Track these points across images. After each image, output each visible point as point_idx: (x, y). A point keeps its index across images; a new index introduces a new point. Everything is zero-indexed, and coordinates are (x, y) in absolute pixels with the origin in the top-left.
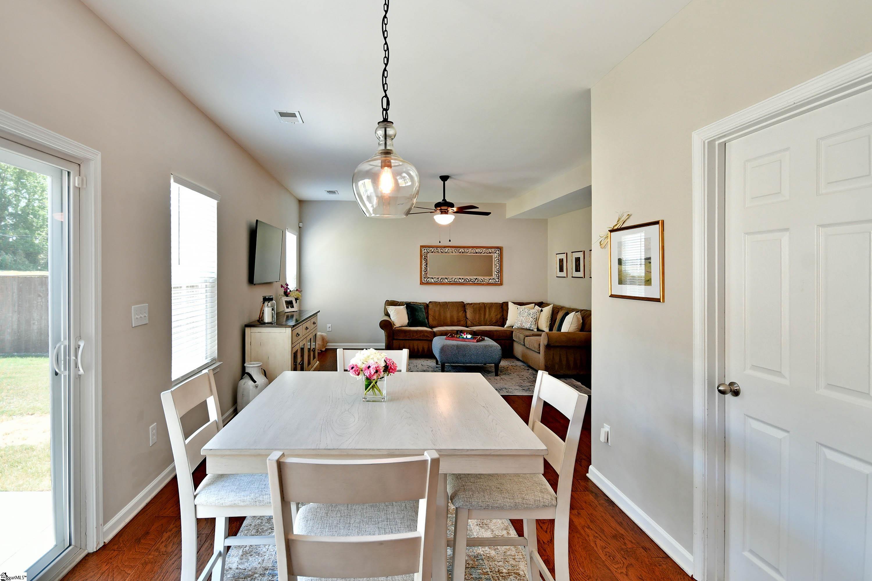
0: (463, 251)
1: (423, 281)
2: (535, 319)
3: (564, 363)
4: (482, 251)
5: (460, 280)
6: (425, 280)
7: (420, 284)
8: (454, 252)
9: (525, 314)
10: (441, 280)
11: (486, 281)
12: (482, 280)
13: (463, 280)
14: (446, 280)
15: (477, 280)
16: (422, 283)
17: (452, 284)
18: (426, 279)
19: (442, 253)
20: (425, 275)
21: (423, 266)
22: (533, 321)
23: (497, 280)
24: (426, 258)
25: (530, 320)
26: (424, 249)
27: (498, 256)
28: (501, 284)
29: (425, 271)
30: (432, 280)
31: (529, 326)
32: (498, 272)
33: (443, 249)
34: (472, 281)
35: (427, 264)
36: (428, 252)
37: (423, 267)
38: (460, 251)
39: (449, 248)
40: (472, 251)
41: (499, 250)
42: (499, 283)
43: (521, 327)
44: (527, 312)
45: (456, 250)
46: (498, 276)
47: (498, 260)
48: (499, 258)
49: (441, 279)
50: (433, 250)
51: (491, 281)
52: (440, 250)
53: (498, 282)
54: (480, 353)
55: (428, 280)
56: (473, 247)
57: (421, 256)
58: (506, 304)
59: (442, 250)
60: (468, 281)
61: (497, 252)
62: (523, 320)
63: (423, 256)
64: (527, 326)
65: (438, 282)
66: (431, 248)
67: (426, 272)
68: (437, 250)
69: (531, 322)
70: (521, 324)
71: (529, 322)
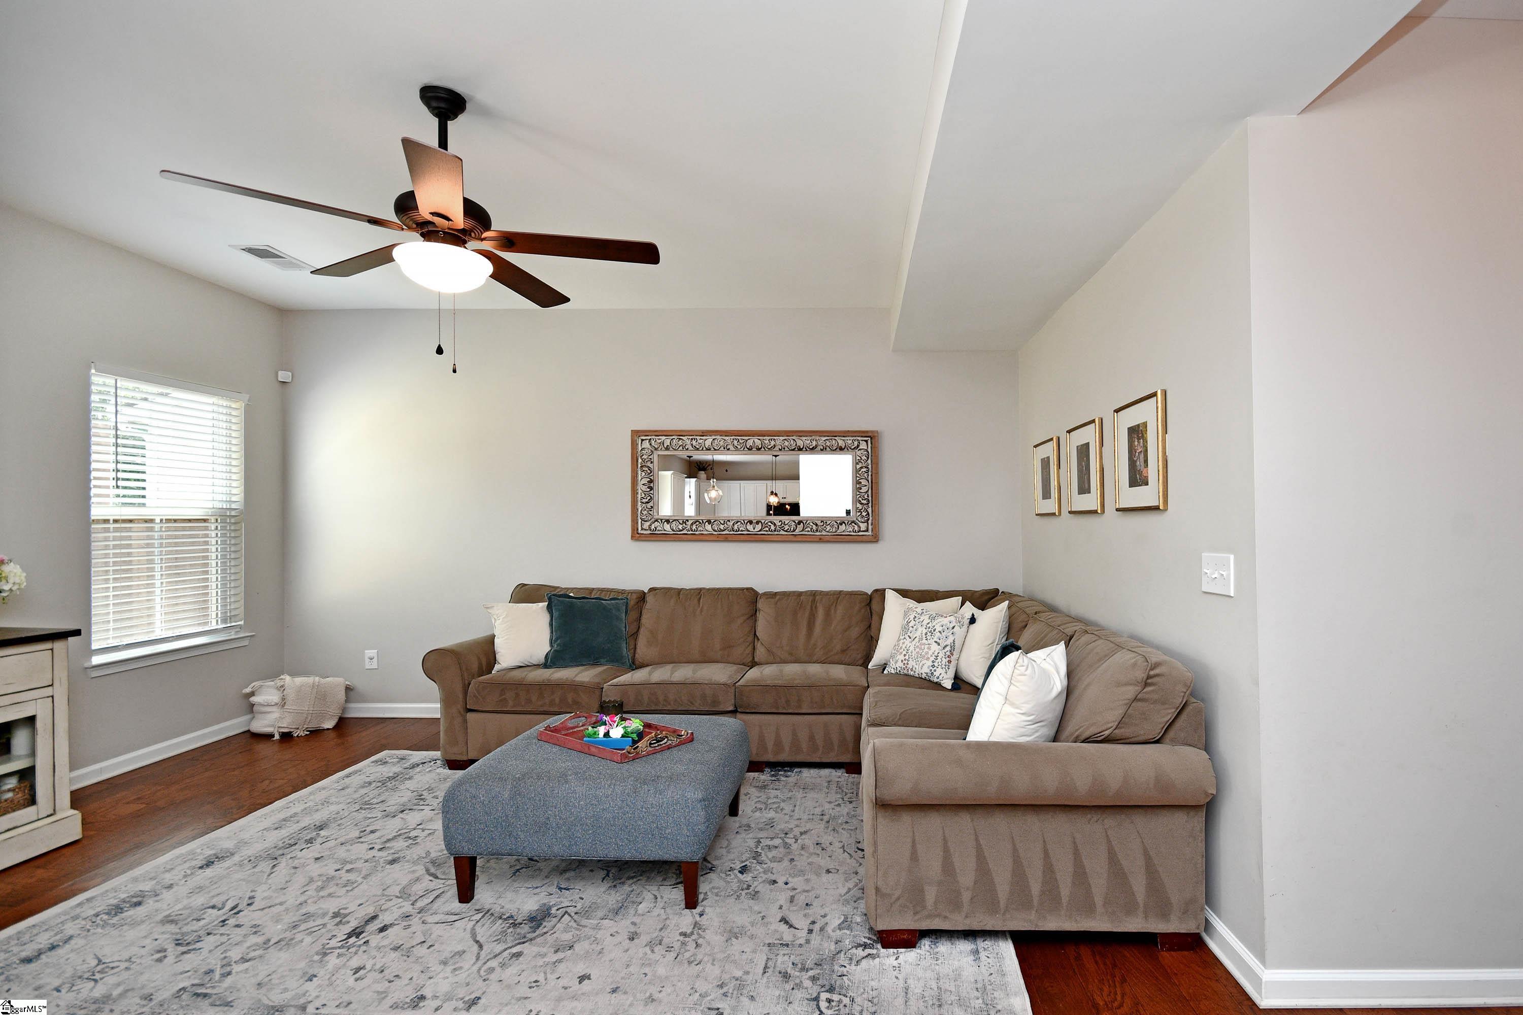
0: (758, 443)
1: (640, 529)
2: (948, 648)
3: (966, 878)
4: (814, 443)
5: (750, 527)
6: (646, 525)
7: (633, 537)
8: (731, 447)
9: (920, 629)
10: (694, 527)
11: (828, 528)
12: (816, 525)
13: (759, 527)
14: (709, 527)
15: (801, 527)
16: (636, 536)
17: (726, 539)
18: (648, 524)
19: (698, 449)
20: (645, 513)
21: (641, 488)
22: (941, 655)
23: (863, 526)
24: (649, 464)
25: (930, 652)
26: (642, 440)
27: (864, 458)
28: (875, 539)
29: (644, 501)
30: (667, 527)
31: (928, 671)
32: (865, 502)
33: (698, 438)
34: (786, 527)
35: (651, 481)
36: (656, 449)
37: (640, 491)
38: (750, 443)
39: (718, 437)
40: (786, 443)
41: (866, 441)
42: (870, 533)
43: (905, 672)
44: (925, 623)
45: (735, 442)
46: (864, 514)
47: (864, 470)
48: (869, 462)
49: (692, 524)
50: (667, 443)
51: (843, 527)
52: (688, 442)
53: (867, 530)
54: (609, 815)
55: (653, 527)
56: (788, 433)
57: (634, 459)
58: (880, 594)
59: (694, 442)
60: (773, 527)
61: (863, 446)
62: (912, 648)
63: (640, 460)
64: (922, 668)
65: (685, 532)
66: (663, 438)
67: (651, 504)
68: (680, 443)
69: (932, 659)
70: (905, 662)
71: (928, 659)
